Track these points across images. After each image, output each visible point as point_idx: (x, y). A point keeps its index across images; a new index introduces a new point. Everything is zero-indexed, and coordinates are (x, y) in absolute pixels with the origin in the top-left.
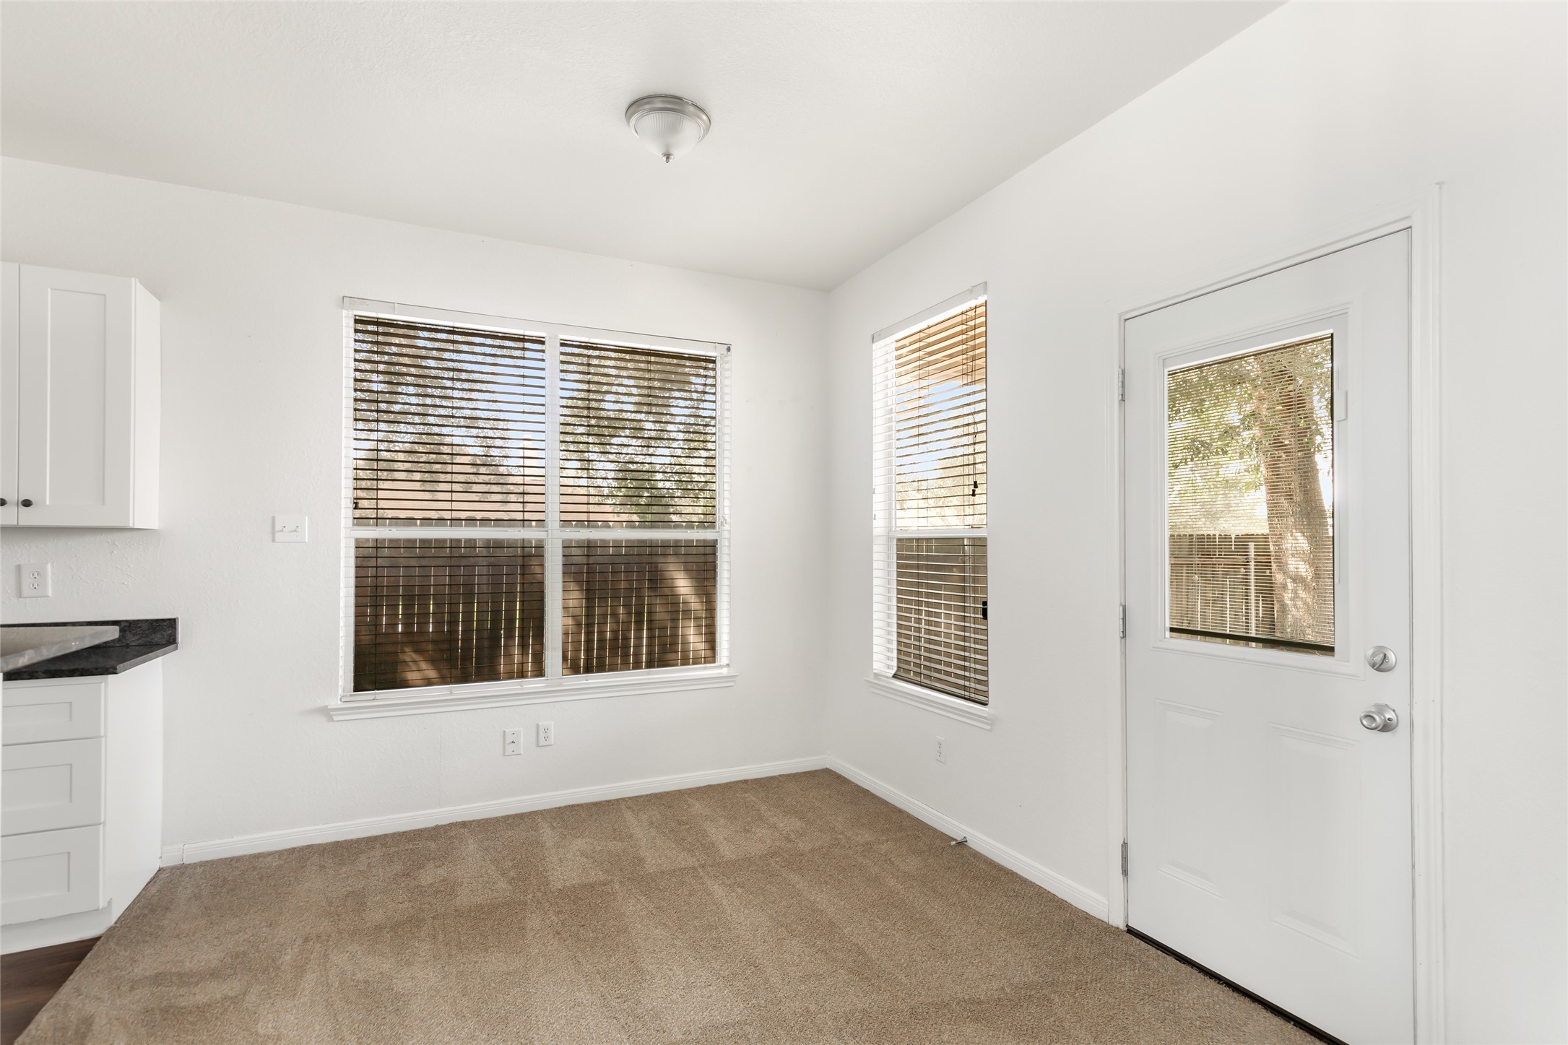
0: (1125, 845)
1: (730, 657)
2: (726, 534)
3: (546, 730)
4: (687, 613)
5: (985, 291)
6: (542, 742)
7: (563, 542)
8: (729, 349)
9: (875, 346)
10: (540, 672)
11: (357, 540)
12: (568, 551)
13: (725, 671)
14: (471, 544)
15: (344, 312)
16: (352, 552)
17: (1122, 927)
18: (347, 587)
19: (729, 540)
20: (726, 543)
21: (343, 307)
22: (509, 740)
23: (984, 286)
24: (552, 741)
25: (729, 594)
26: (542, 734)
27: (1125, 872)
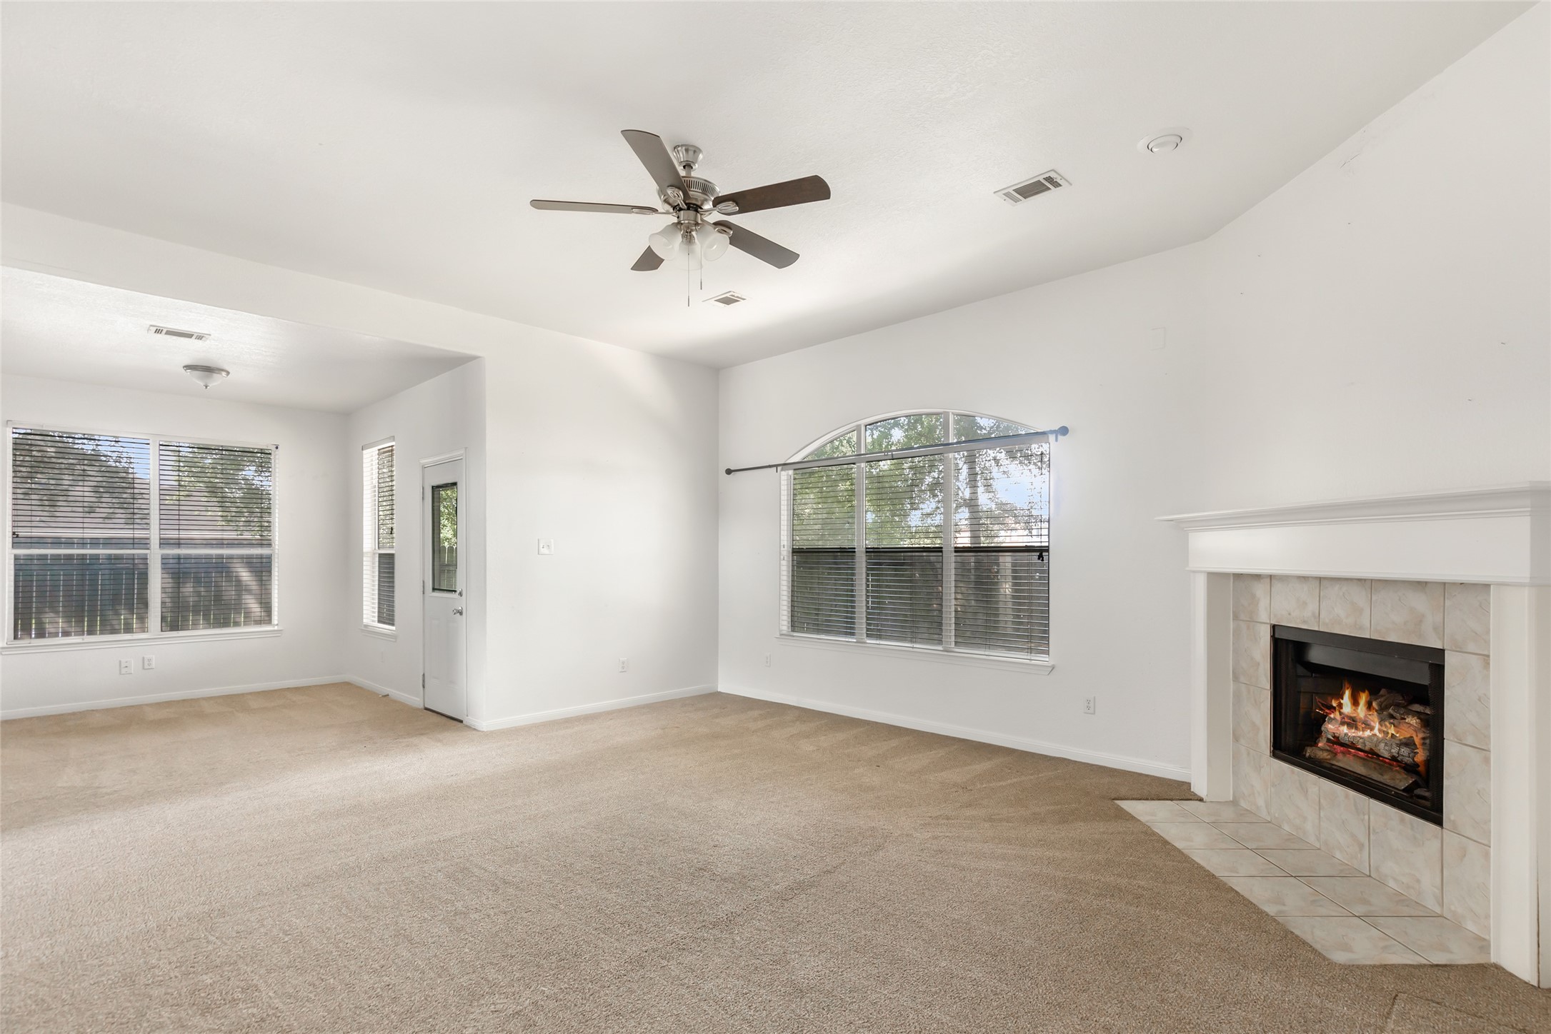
0: (424, 675)
1: (278, 621)
2: (277, 551)
3: (149, 660)
4: (249, 591)
5: (394, 440)
6: (146, 667)
7: (162, 556)
8: (277, 448)
9: (364, 452)
10: (143, 629)
11: (15, 556)
12: (165, 561)
13: (276, 628)
14: (96, 557)
15: (8, 429)
16: (12, 561)
17: (422, 706)
18: (9, 581)
19: (278, 554)
20: (276, 556)
21: (7, 427)
22: (123, 665)
23: (393, 438)
24: (153, 666)
25: (278, 585)
26: (146, 663)
27: (424, 687)
